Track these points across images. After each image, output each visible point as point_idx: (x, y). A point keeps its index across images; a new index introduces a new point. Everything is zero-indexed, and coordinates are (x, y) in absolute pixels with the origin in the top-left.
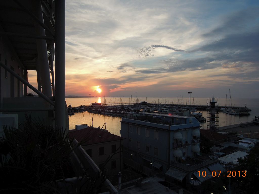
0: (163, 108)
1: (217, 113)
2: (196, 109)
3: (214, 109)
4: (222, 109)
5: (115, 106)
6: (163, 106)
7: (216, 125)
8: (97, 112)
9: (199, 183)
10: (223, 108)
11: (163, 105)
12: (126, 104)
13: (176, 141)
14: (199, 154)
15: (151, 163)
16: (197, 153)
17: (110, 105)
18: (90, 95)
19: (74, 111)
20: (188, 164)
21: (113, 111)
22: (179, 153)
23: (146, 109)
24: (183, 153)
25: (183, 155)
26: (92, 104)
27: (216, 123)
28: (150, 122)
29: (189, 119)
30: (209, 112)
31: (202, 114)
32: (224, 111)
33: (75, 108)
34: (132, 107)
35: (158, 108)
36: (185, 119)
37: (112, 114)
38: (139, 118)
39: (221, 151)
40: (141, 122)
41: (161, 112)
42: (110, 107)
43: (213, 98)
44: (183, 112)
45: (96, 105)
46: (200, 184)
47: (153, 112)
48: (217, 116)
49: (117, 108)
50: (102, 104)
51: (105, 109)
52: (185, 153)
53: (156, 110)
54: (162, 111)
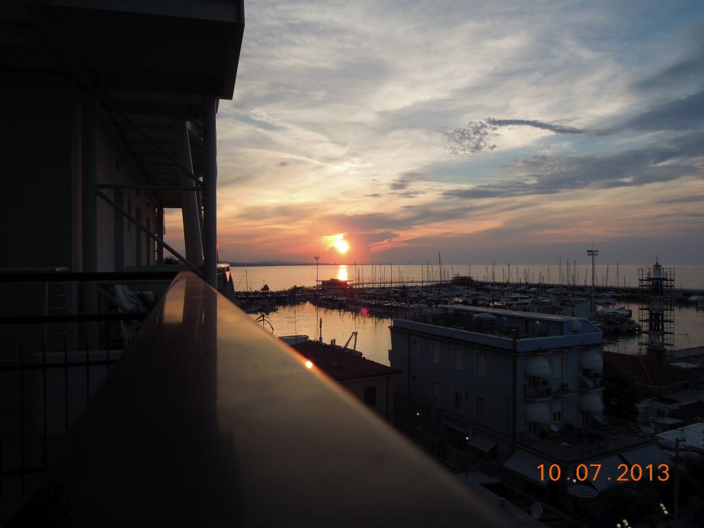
0: (517, 295)
1: (671, 310)
2: (614, 297)
3: (658, 297)
4: (694, 298)
5: (384, 288)
6: (518, 289)
7: (665, 342)
8: (336, 303)
9: (592, 492)
10: (698, 294)
11: (517, 287)
12: (414, 285)
13: (534, 380)
14: (599, 419)
15: (467, 438)
16: (595, 417)
17: (371, 286)
18: (318, 259)
19: (275, 300)
20: (564, 444)
21: (377, 302)
22: (541, 411)
23: (468, 297)
24: (555, 414)
25: (555, 420)
26: (323, 282)
27: (665, 336)
28: (465, 329)
29: (570, 322)
30: (645, 306)
31: (630, 312)
32: (700, 305)
33: (279, 293)
34: (431, 292)
35: (502, 294)
36: (561, 323)
37: (375, 309)
38: (435, 319)
39: (673, 415)
40: (441, 329)
41: (511, 305)
42: (370, 292)
43: (657, 267)
44: (573, 306)
45: (332, 285)
46: (596, 495)
47: (488, 306)
48: (669, 317)
49: (389, 293)
50: (348, 283)
51: (356, 295)
52: (559, 413)
53: (496, 301)
54: (515, 302)
